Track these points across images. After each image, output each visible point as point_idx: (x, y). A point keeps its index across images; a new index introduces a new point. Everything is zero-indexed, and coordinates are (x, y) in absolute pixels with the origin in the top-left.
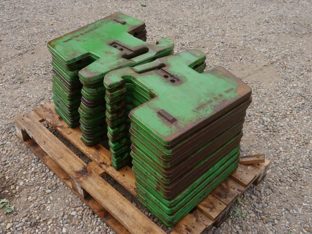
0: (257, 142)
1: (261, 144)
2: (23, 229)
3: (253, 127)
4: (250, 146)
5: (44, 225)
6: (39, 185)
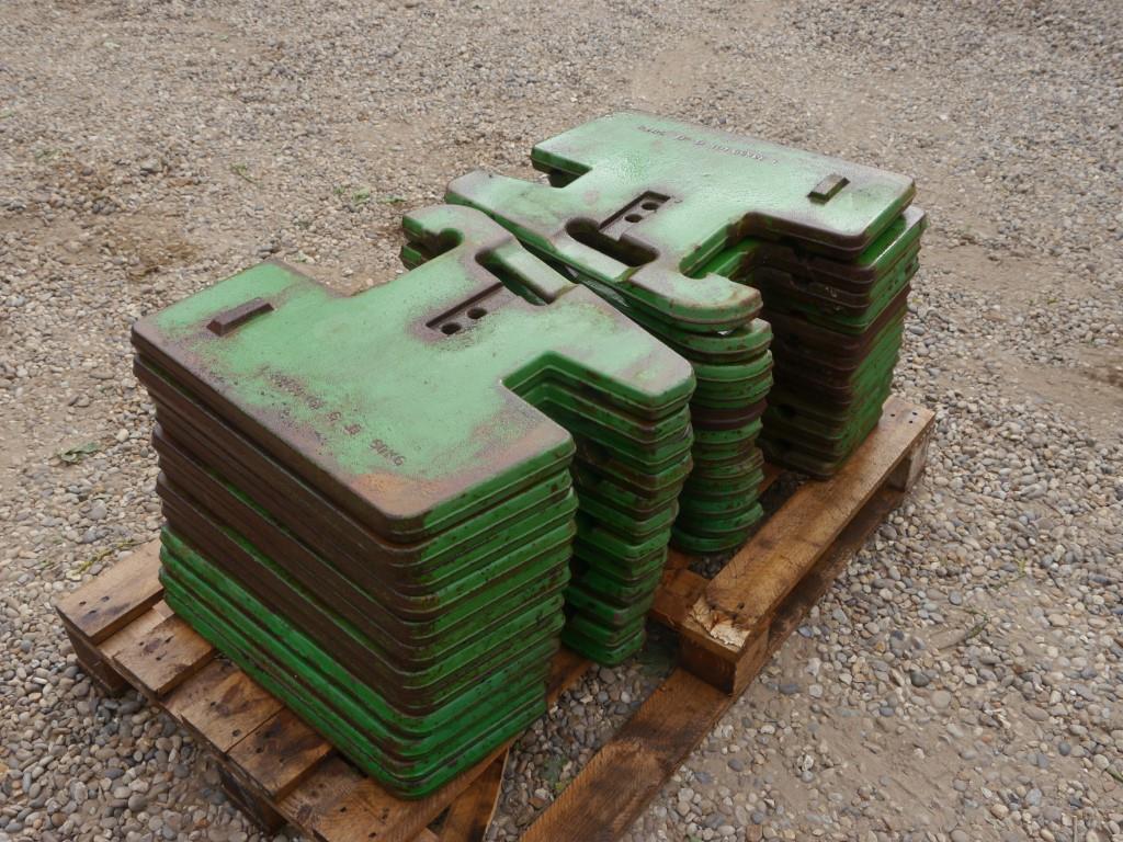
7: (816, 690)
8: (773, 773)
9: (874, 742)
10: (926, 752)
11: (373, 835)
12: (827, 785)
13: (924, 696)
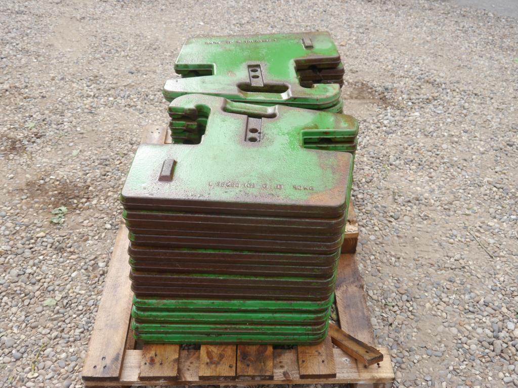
0: (443, 349)
1: (447, 356)
2: (47, 246)
3: (469, 324)
4: (424, 346)
5: (67, 256)
6: (107, 214)
7: (372, 237)
8: (386, 270)
9: (402, 243)
10: (418, 237)
11: (323, 361)
12: (405, 264)
13: (402, 221)
